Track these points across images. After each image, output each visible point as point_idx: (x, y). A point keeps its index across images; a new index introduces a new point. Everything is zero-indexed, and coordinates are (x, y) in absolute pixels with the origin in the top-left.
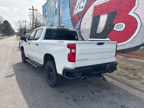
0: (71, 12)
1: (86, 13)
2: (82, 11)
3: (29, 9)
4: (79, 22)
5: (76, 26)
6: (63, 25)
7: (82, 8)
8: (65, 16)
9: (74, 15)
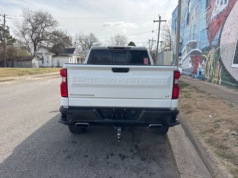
0: (208, 15)
1: (232, 13)
2: (224, 10)
3: (154, 21)
4: (219, 32)
5: (213, 40)
6: (196, 41)
7: (226, 3)
8: (199, 23)
9: (213, 19)
